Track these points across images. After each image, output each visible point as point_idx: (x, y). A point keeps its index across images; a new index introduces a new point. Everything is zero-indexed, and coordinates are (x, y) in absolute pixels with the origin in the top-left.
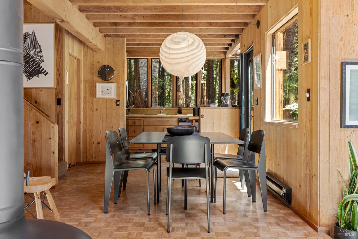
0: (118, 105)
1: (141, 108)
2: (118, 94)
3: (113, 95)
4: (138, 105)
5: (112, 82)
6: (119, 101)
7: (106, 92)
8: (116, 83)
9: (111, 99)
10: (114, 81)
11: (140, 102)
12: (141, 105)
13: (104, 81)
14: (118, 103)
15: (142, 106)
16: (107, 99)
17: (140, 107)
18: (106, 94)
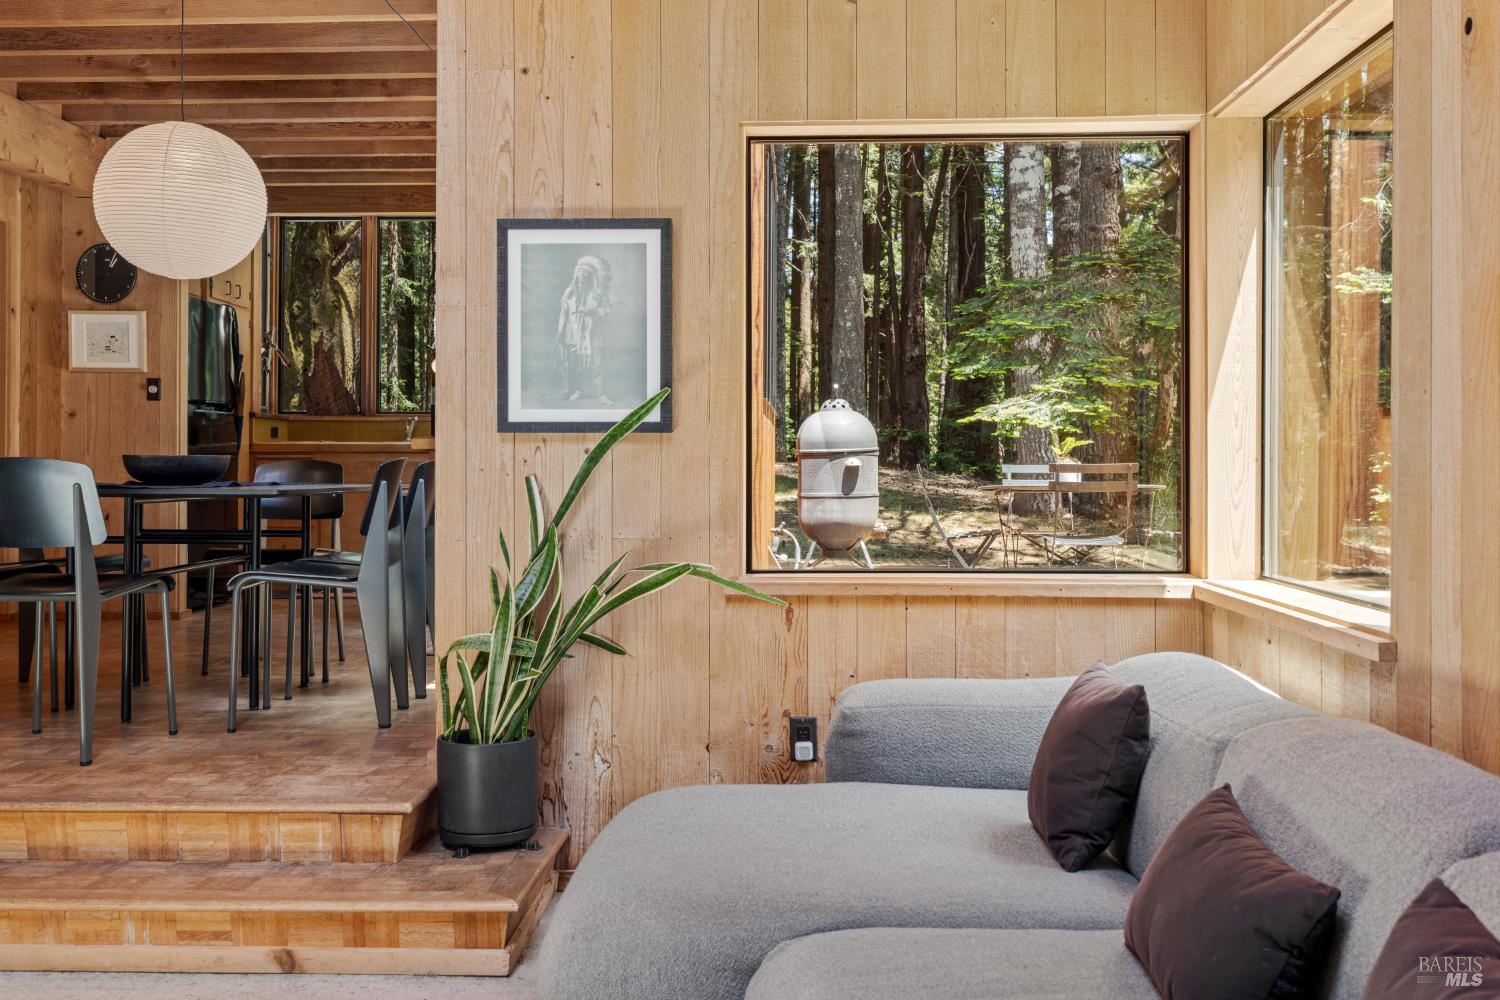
0: (154, 397)
1: (334, 415)
2: (153, 357)
3: (133, 357)
4: (322, 405)
5: (130, 309)
6: (155, 382)
7: (108, 348)
8: (145, 313)
9: (128, 374)
10: (138, 304)
11: (330, 394)
12: (333, 405)
13: (100, 306)
14: (153, 389)
15: (336, 409)
16: (109, 372)
17: (329, 414)
18: (109, 354)
